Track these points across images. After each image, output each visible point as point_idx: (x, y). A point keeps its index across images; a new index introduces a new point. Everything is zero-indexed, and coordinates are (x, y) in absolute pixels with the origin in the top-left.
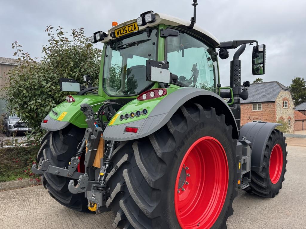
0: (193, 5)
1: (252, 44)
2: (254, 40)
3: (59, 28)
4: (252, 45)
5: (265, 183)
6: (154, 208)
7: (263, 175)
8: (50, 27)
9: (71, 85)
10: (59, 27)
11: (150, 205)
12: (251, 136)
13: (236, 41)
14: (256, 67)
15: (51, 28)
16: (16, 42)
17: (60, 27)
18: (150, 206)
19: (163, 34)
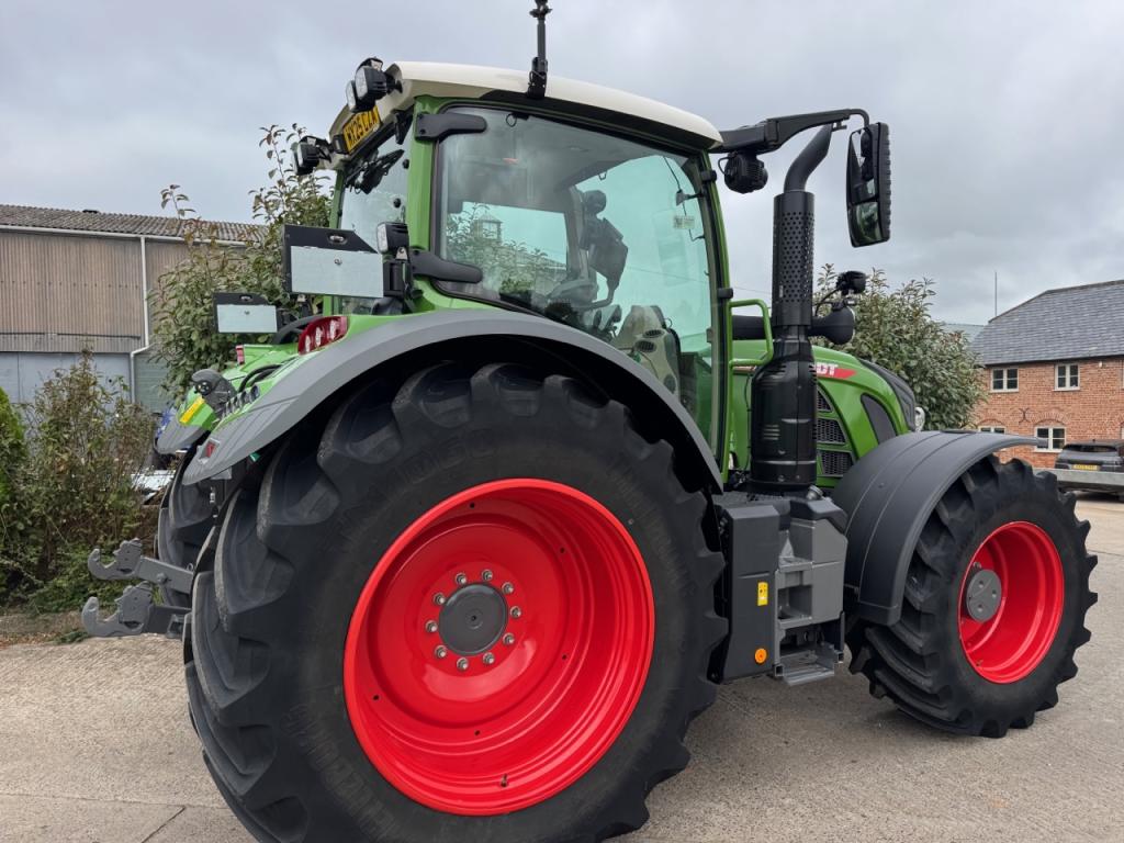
0: (535, 13)
1: (843, 123)
2: (851, 108)
3: (292, 131)
4: (845, 127)
5: (929, 675)
6: (236, 697)
7: (915, 639)
8: (275, 130)
9: (247, 313)
10: (294, 126)
11: (227, 684)
12: (881, 487)
13: (777, 121)
14: (864, 215)
15: (276, 134)
16: (172, 187)
17: (298, 127)
18: (226, 689)
19: (423, 131)
